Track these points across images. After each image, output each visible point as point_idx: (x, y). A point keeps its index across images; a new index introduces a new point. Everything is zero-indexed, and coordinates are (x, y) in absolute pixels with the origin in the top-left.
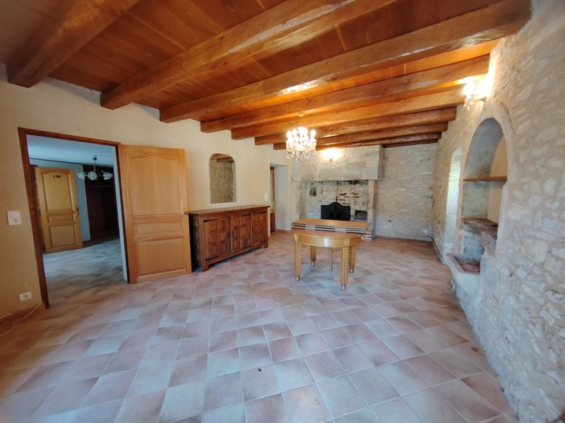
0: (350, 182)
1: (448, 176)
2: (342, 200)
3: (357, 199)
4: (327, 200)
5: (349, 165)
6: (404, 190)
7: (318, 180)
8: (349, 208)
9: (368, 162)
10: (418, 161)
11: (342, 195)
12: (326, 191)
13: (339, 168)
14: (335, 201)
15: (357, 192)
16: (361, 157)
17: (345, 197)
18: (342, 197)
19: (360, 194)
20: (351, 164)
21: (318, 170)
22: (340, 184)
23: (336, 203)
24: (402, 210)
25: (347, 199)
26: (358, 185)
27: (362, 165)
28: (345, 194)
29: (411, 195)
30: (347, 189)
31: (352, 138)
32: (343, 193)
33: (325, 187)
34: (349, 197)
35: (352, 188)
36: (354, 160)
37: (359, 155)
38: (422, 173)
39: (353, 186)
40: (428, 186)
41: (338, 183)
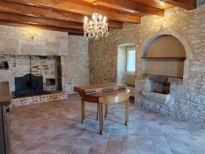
0: (41, 57)
1: (117, 55)
2: (35, 71)
3: (47, 70)
4: (21, 72)
5: (49, 44)
6: (76, 63)
7: (20, 54)
8: (41, 78)
9: (61, 43)
10: (80, 45)
11: (34, 67)
12: (20, 64)
13: (40, 45)
14: (29, 73)
15: (47, 65)
16: (57, 38)
17: (38, 69)
18: (35, 69)
19: (49, 67)
20: (50, 43)
21: (20, 45)
22: (32, 58)
23: (30, 75)
24: (76, 75)
25: (39, 71)
26: (47, 60)
27: (57, 45)
28: (37, 66)
29: (79, 66)
30: (38, 63)
31: (64, 24)
32: (35, 65)
33: (18, 60)
34: (40, 69)
35: (42, 62)
36: (52, 40)
37: (55, 37)
38: (83, 53)
39: (43, 60)
40: (86, 60)
41: (30, 57)
